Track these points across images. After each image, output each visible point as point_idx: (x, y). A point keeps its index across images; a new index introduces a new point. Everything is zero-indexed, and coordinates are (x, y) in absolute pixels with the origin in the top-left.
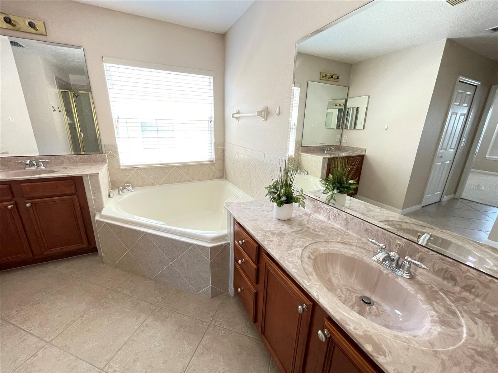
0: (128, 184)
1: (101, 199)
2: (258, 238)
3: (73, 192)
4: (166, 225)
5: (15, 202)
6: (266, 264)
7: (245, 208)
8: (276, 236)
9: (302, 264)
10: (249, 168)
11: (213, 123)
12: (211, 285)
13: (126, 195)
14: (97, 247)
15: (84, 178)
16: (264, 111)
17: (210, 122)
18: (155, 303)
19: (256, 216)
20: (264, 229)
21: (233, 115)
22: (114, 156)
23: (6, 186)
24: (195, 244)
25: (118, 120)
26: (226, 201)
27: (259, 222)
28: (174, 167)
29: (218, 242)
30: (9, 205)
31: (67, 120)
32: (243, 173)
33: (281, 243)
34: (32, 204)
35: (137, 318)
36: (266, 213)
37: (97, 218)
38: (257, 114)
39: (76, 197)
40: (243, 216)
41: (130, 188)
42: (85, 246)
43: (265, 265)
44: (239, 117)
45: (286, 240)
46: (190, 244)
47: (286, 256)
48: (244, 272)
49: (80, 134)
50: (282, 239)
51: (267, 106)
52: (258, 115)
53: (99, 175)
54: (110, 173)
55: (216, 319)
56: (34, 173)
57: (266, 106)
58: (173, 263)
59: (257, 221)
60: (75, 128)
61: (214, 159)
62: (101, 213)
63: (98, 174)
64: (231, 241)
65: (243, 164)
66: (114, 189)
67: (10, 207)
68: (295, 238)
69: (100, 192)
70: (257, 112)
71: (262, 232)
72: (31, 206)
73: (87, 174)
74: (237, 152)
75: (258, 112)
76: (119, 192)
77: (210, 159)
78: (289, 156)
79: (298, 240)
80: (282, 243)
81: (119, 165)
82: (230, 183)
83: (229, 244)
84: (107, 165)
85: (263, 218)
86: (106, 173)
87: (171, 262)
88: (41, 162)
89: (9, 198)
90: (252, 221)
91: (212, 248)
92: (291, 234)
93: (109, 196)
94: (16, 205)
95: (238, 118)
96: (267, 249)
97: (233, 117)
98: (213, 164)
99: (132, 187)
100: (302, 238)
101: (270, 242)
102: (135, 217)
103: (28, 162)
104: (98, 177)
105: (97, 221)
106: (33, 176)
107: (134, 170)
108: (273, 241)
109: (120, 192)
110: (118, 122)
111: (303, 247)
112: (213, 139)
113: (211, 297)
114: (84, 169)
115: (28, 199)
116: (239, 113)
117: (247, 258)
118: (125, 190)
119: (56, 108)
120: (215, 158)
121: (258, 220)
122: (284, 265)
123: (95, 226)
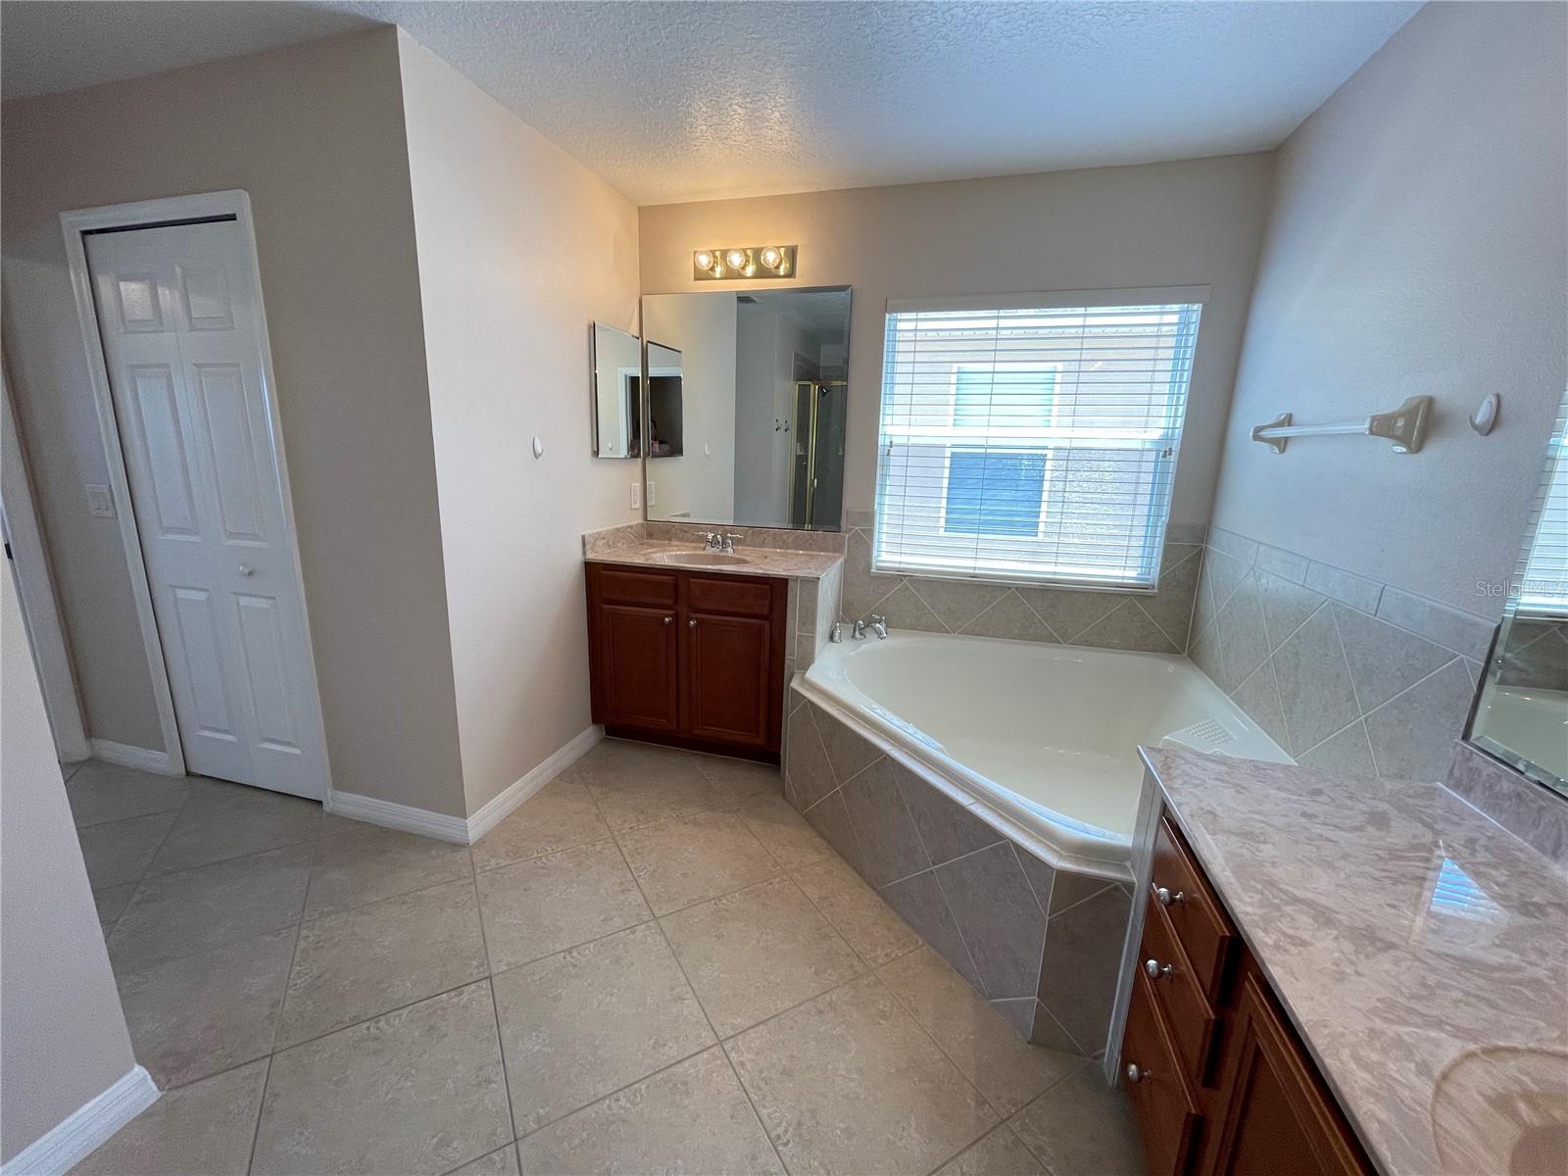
0: (878, 617)
1: (813, 639)
2: (1245, 907)
3: (765, 611)
4: (943, 752)
5: (677, 613)
6: (1250, 1024)
7: (1222, 781)
8: (1335, 932)
9: (1432, 1106)
10: (1298, 637)
11: (1173, 457)
12: (1039, 995)
13: (871, 644)
14: (782, 753)
15: (791, 584)
16: (1409, 414)
17: (1162, 453)
18: (867, 960)
19: (1263, 822)
20: (1282, 886)
21: (1258, 430)
22: (864, 542)
23: (671, 578)
24: (1013, 842)
25: (889, 451)
26: (1167, 737)
27: (1267, 850)
28: (1009, 588)
29: (1089, 863)
30: (667, 616)
31: (794, 448)
32: (1267, 650)
33: (1348, 971)
34: (700, 622)
35: (816, 973)
36: (1318, 830)
37: (795, 684)
38: (1367, 426)
39: (767, 624)
40: (1202, 805)
41: (880, 627)
42: (759, 741)
43: (1246, 1020)
44: (1287, 438)
45: (1387, 972)
46: (997, 835)
47: (1355, 1033)
48: (1167, 1016)
49: (812, 481)
50: (1362, 957)
51: (1431, 394)
52: (1372, 432)
53: (820, 582)
54: (846, 582)
55: (1027, 1121)
56: (716, 559)
57: (1422, 393)
58: (938, 870)
59: (1260, 842)
60: (806, 465)
61: (1154, 580)
62: (805, 673)
63: (819, 579)
64: (1137, 876)
65: (1270, 616)
66: (845, 622)
67: (667, 620)
68: (1446, 987)
69: (813, 623)
70: (1368, 421)
71: (1266, 893)
72: (696, 626)
73: (798, 577)
74: (1253, 568)
75: (1374, 418)
76: (854, 631)
77: (1143, 579)
78: (1517, 612)
79: (1461, 1001)
80: (1358, 973)
81: (869, 565)
82: (1205, 676)
83: (1130, 886)
84: (841, 560)
85: (1297, 842)
86: (837, 579)
87: (934, 864)
88: (731, 538)
89: (670, 602)
90: (1237, 835)
91: (1062, 874)
92: (1429, 961)
93: (831, 638)
94: (676, 617)
95: (1282, 444)
96: (1263, 962)
97: (1256, 437)
98: (1150, 597)
99: (888, 626)
100: (1492, 1005)
101: (1294, 945)
102: (874, 706)
103: (710, 536)
104: (817, 587)
105: (793, 689)
106: (709, 567)
107: (902, 581)
108: (1311, 949)
109: (857, 632)
110: (888, 454)
111: (1475, 1040)
112: (1166, 510)
113: (1029, 1039)
114: (796, 565)
115: (697, 610)
116: (1289, 425)
117: (1185, 966)
118: (868, 629)
119: (782, 422)
120: (1162, 579)
121: (1265, 842)
122: (1328, 1061)
123: (787, 701)
